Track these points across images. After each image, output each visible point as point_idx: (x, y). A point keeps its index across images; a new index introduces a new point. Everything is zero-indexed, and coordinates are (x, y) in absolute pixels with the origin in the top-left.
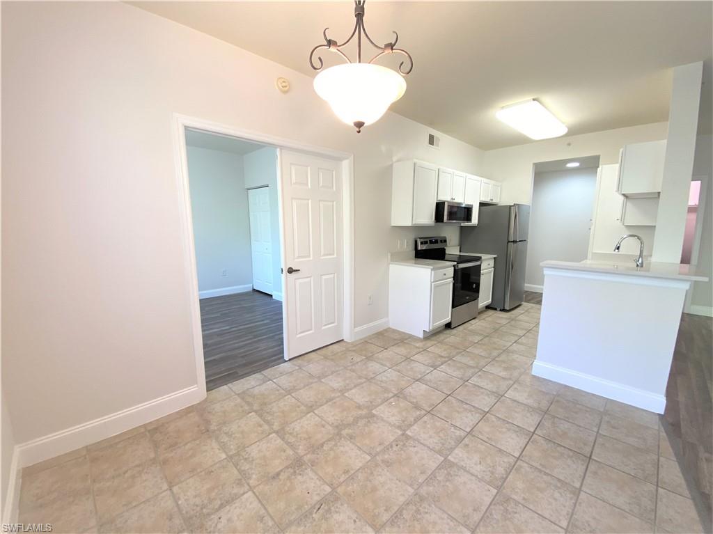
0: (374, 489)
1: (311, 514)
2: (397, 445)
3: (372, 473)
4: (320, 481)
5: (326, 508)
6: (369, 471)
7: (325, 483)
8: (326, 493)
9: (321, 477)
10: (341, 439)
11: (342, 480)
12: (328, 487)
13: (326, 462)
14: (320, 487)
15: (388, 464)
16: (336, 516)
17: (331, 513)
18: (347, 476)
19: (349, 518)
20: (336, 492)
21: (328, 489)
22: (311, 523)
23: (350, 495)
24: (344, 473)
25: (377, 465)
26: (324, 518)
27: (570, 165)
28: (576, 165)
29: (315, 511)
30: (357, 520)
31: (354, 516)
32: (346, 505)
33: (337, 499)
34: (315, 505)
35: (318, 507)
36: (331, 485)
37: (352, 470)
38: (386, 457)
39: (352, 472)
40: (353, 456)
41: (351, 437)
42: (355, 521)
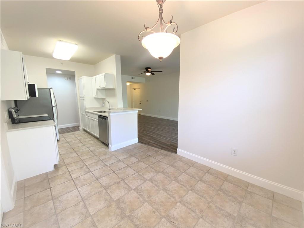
0: (162, 202)
1: (176, 226)
2: (140, 193)
3: (154, 202)
4: (159, 224)
5: (172, 219)
6: (154, 203)
7: (160, 221)
8: (165, 220)
9: (157, 224)
10: (132, 215)
11: (158, 214)
12: (162, 220)
13: (148, 222)
14: (162, 223)
15: (150, 197)
16: (175, 215)
17: (174, 218)
18: (156, 212)
19: (175, 210)
20: (164, 216)
21: (163, 220)
22: (180, 225)
23: (165, 210)
24: (154, 213)
25: (151, 201)
26: (177, 220)
27: (57, 72)
28: (60, 72)
29: (174, 224)
30: (175, 208)
31: (174, 209)
32: (170, 212)
33: (168, 215)
34: (172, 225)
35: (173, 223)
36: (161, 219)
37: (152, 210)
38: (146, 197)
39: (154, 210)
40: (145, 210)
41: (132, 210)
42: (176, 209)
